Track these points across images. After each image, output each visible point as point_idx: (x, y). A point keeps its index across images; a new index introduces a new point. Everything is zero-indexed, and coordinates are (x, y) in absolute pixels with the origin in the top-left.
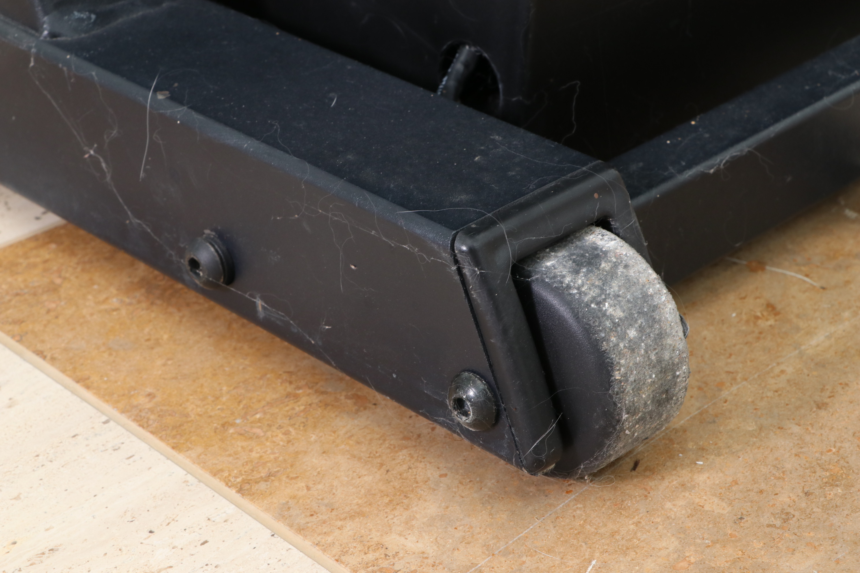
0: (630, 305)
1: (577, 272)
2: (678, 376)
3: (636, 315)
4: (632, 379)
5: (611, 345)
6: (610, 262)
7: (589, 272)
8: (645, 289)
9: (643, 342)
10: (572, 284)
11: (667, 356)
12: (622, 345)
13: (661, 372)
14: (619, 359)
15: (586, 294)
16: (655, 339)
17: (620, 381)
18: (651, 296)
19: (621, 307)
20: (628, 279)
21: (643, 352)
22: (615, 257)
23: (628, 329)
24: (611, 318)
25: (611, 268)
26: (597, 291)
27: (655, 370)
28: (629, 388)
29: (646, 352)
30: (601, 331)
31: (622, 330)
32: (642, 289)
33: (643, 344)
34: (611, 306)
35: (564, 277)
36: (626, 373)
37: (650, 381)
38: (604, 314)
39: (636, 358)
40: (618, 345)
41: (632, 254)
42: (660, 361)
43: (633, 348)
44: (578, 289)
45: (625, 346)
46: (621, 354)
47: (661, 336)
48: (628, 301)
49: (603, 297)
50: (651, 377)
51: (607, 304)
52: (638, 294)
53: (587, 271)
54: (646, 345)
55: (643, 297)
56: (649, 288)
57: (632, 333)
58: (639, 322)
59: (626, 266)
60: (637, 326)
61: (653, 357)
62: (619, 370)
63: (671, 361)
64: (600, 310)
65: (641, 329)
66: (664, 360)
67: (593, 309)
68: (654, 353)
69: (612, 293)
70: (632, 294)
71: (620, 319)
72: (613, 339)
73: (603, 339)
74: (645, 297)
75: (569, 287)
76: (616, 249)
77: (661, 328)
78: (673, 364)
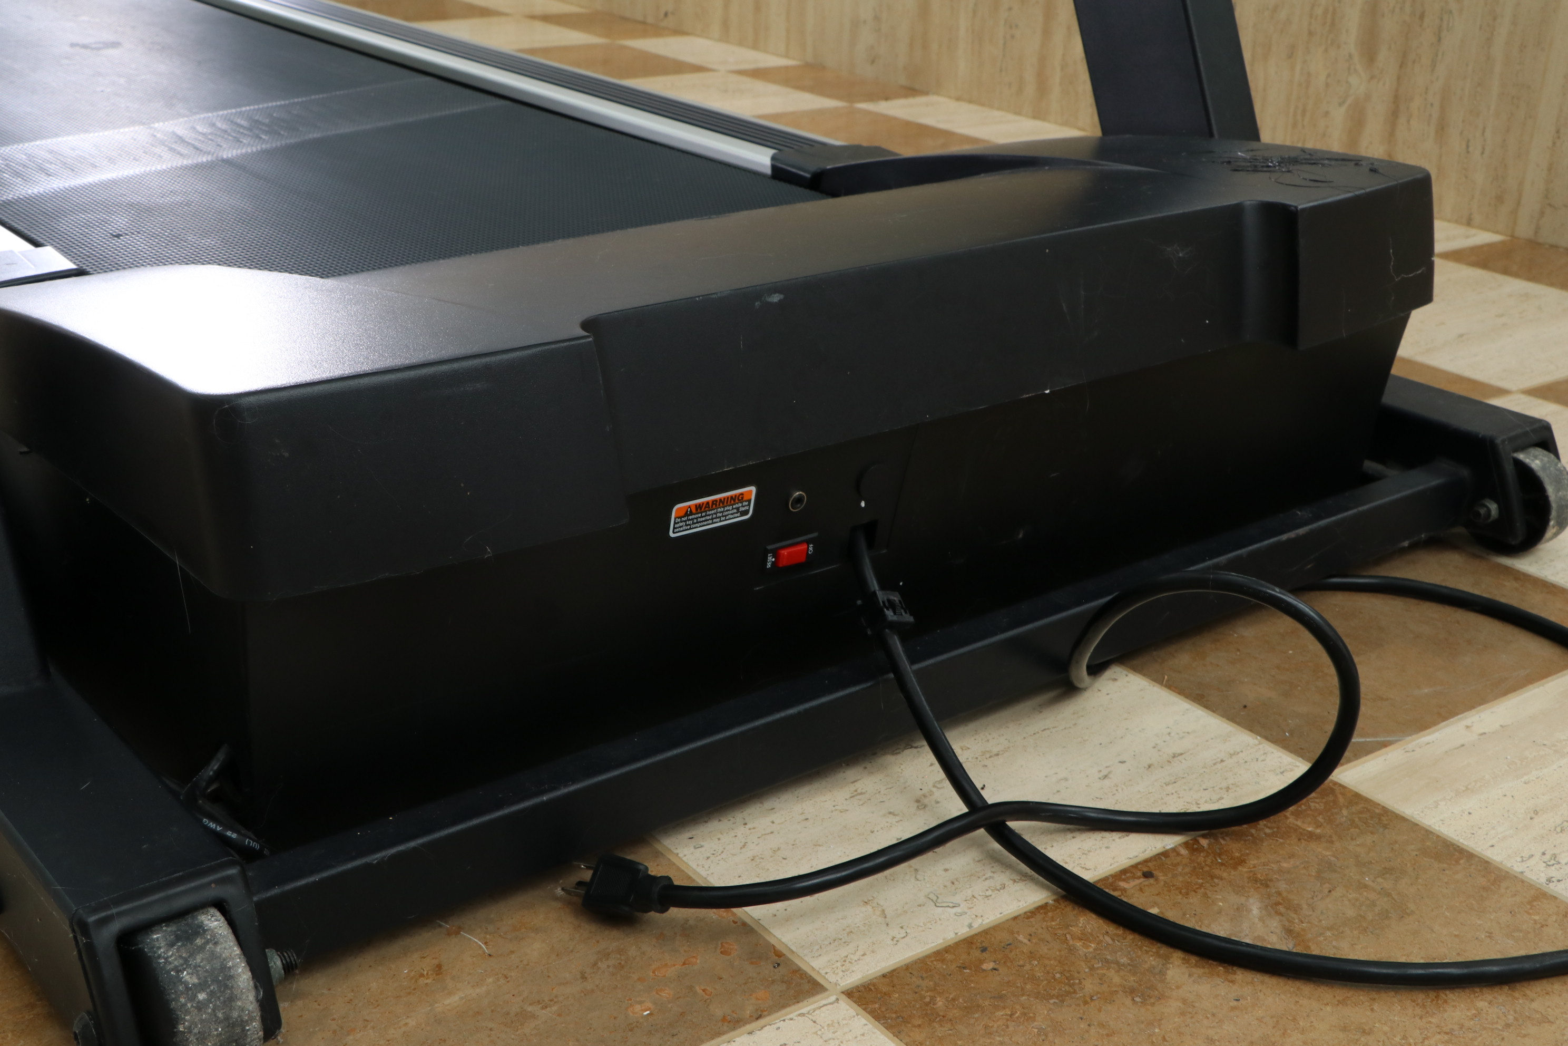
0: (206, 974)
1: (172, 945)
2: (248, 1030)
3: (210, 983)
4: (196, 1031)
5: (179, 1004)
6: (205, 938)
7: (183, 945)
8: (225, 962)
9: (212, 1003)
10: (163, 954)
11: (235, 1014)
12: (189, 1005)
13: (228, 1026)
14: (185, 1015)
15: (170, 963)
16: (225, 1002)
17: (184, 1032)
18: (230, 968)
19: (198, 975)
20: (212, 953)
21: (210, 1011)
22: (211, 935)
23: (199, 992)
24: (186, 983)
25: (202, 944)
26: (181, 961)
27: (222, 1025)
28: (192, 1038)
29: (214, 1010)
30: (172, 993)
31: (192, 993)
32: (222, 962)
33: (211, 1005)
34: (188, 974)
35: (159, 948)
36: (190, 1027)
37: (215, 1033)
38: (180, 980)
39: (202, 1015)
40: (186, 1005)
41: (225, 933)
42: (227, 1018)
43: (200, 1007)
44: (166, 959)
45: (192, 1006)
46: (187, 1012)
47: (232, 999)
48: (207, 971)
49: (185, 966)
50: (217, 1030)
51: (185, 972)
52: (218, 966)
53: (182, 945)
54: (214, 1006)
55: (222, 968)
56: (229, 962)
57: (202, 996)
58: (212, 988)
59: (216, 944)
60: (208, 990)
61: (220, 1015)
62: (184, 1024)
63: (239, 1019)
64: (178, 976)
65: (212, 994)
66: (232, 1018)
67: (172, 975)
68: (222, 1011)
69: (194, 964)
70: (212, 966)
71: (194, 985)
72: (183, 1000)
73: (173, 1000)
74: (224, 968)
75: (159, 957)
76: (216, 928)
77: (232, 993)
78: (242, 1021)
